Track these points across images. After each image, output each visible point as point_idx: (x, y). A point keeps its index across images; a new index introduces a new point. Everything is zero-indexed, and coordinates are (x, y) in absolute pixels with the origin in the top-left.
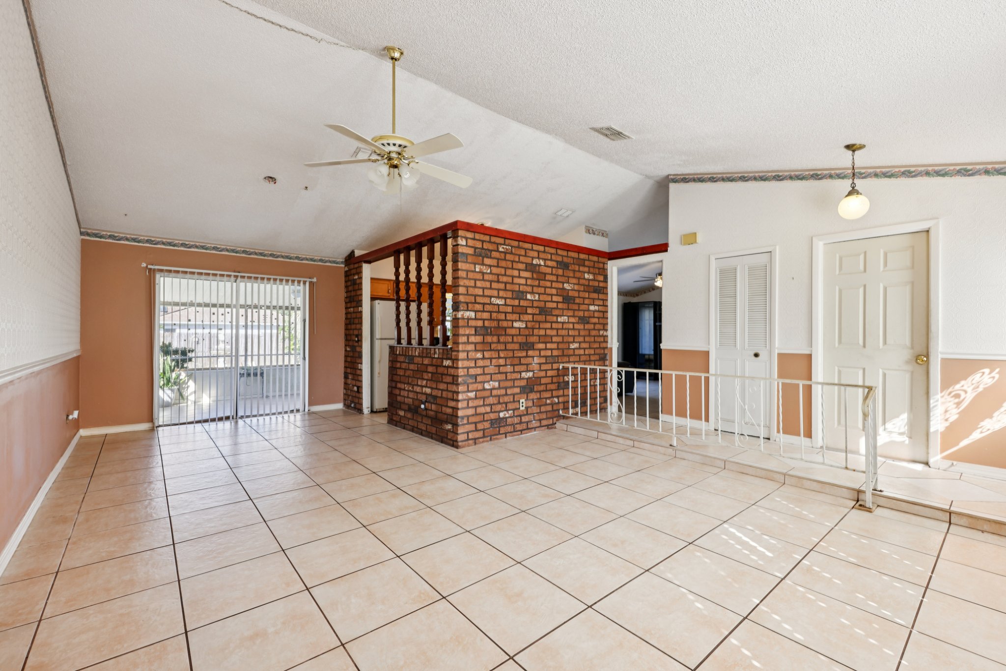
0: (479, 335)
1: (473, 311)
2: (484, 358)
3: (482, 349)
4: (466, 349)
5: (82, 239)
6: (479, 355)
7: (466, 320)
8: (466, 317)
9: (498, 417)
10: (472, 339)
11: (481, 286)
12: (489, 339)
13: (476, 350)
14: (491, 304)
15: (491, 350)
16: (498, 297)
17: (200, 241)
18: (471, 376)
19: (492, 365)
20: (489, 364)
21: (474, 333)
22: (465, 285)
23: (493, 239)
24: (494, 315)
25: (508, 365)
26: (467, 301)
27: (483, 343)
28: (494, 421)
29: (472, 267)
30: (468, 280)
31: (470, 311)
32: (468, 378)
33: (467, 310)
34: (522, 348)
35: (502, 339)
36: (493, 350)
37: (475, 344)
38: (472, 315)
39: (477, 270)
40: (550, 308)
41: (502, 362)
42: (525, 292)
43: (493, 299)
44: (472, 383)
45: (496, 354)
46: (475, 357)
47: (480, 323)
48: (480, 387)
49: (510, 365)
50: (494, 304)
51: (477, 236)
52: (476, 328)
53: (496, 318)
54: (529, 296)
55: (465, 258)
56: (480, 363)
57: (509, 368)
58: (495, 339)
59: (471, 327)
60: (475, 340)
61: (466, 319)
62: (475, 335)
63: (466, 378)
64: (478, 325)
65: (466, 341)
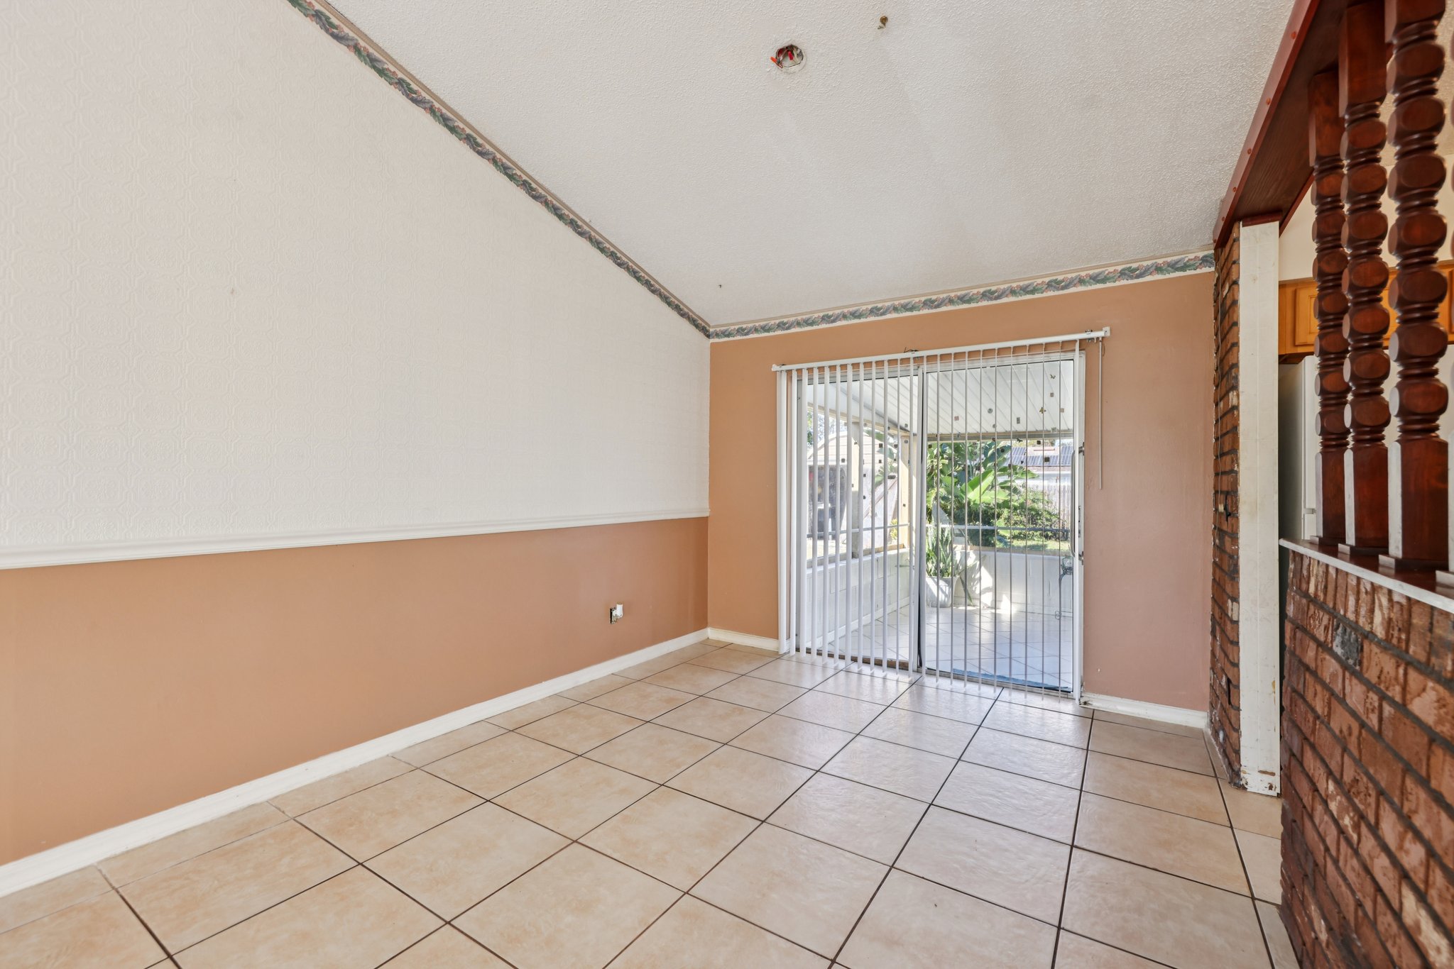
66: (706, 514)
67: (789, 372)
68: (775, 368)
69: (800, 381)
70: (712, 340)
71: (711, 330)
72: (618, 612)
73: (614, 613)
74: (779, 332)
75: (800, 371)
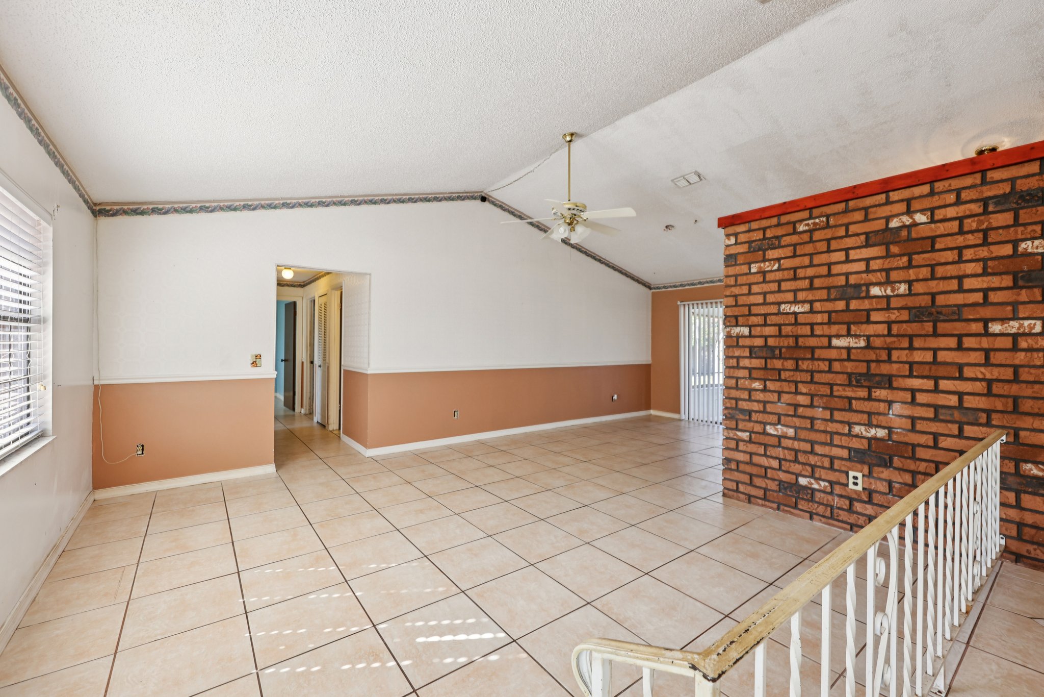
0: (756, 358)
1: (746, 326)
2: (765, 390)
3: (763, 377)
4: (735, 375)
5: (653, 293)
6: (757, 385)
7: (735, 339)
8: (735, 335)
9: (794, 482)
10: (746, 363)
11: (761, 291)
12: (778, 364)
13: (751, 378)
14: (779, 313)
15: (780, 380)
16: (795, 302)
17: (702, 278)
18: (743, 411)
19: (782, 401)
20: (776, 399)
21: (748, 354)
22: (732, 294)
23: (784, 219)
24: (787, 330)
25: (819, 407)
26: (736, 314)
27: (765, 368)
28: (786, 485)
29: (745, 269)
30: (738, 287)
31: (742, 326)
32: (737, 412)
33: (737, 325)
34: (854, 383)
35: (804, 365)
36: (785, 381)
37: (750, 370)
38: (745, 331)
39: (754, 270)
40: (955, 306)
41: (802, 400)
42: (864, 285)
43: (783, 306)
44: (744, 420)
45: (790, 387)
46: (749, 387)
47: (759, 342)
48: (758, 428)
49: (823, 408)
50: (787, 314)
51: (754, 225)
52: (751, 348)
53: (791, 334)
54: (875, 291)
55: (733, 260)
56: (760, 396)
57: (819, 412)
58: (790, 364)
59: (744, 347)
60: (751, 364)
61: (734, 337)
62: (751, 357)
63: (734, 412)
64: (755, 344)
65: (735, 364)
66: (650, 362)
67: (684, 305)
68: (679, 303)
69: (689, 308)
70: (652, 291)
71: (652, 286)
72: (615, 397)
73: (614, 398)
74: (681, 288)
75: (689, 305)
